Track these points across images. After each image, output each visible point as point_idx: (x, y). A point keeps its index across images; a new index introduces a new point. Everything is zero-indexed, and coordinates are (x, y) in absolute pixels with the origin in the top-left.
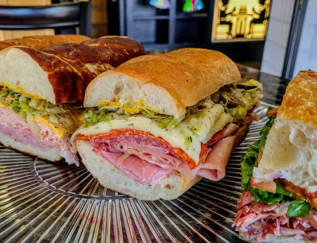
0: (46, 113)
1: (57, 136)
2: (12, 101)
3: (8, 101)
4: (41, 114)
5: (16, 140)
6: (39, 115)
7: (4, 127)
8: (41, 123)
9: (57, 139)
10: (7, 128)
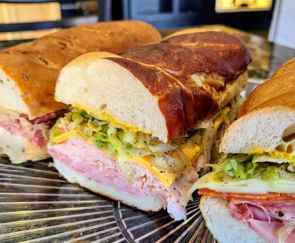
0: (149, 153)
1: (161, 183)
2: (94, 133)
3: (87, 132)
4: (140, 154)
5: (90, 179)
6: (138, 155)
7: (74, 162)
8: (137, 164)
9: (160, 187)
10: (78, 163)
